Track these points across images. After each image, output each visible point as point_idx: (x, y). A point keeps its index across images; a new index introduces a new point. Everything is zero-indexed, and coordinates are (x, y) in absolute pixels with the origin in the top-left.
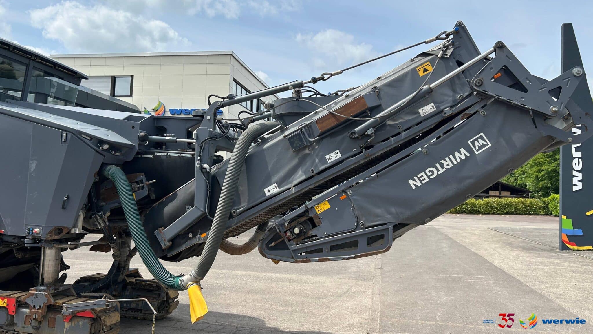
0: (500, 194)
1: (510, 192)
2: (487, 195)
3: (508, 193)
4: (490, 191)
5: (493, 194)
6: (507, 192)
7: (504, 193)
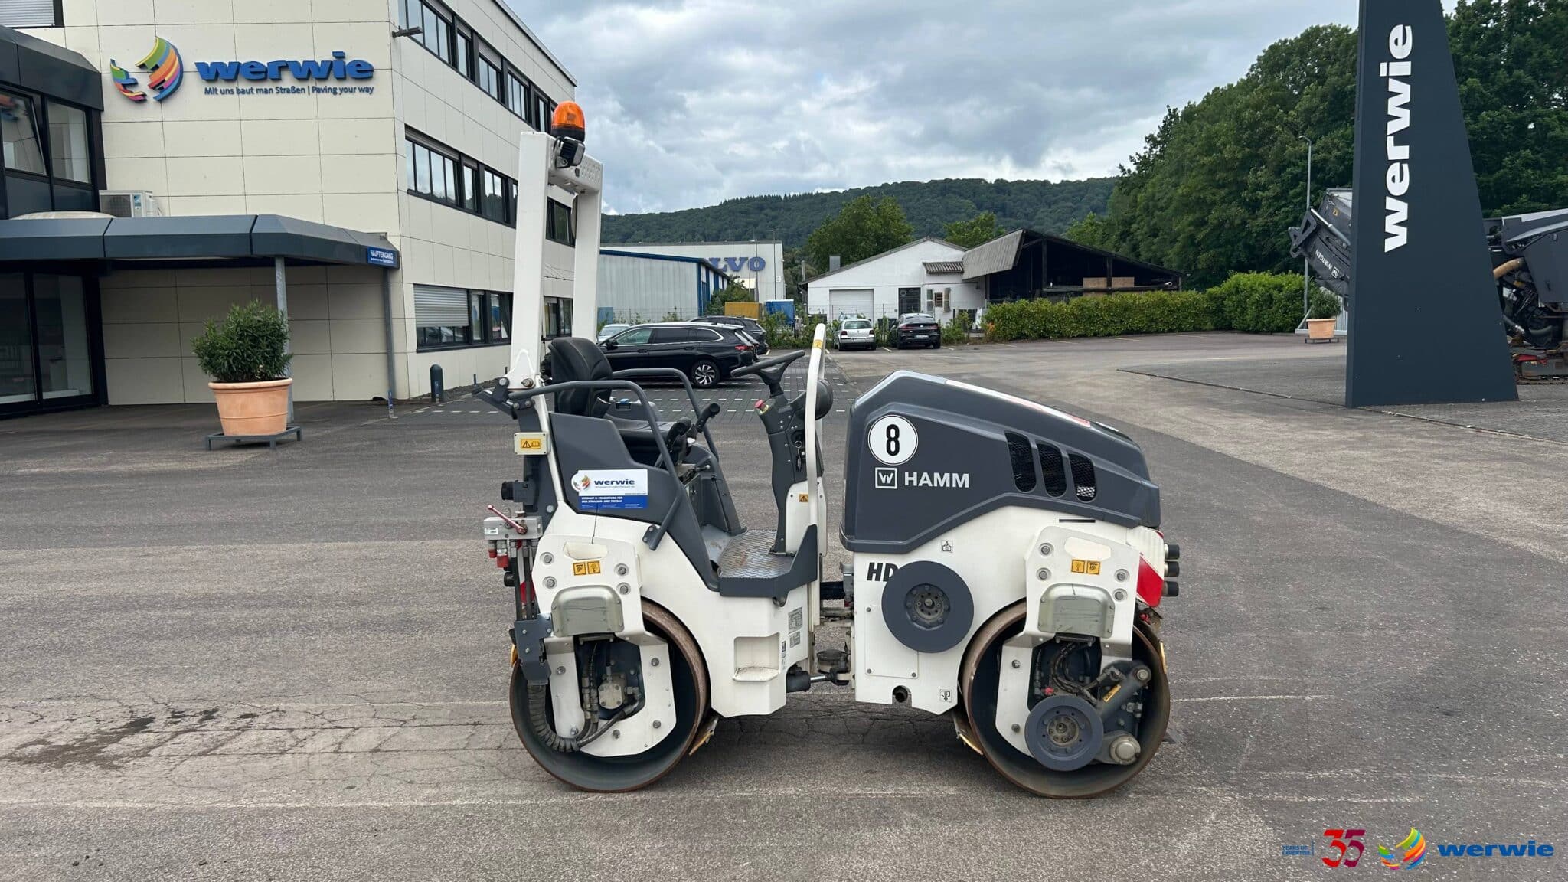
0: (1109, 284)
1: (1132, 279)
2: (1078, 289)
3: (1129, 282)
4: (1085, 280)
5: (1092, 287)
6: (1126, 278)
7: (1118, 283)
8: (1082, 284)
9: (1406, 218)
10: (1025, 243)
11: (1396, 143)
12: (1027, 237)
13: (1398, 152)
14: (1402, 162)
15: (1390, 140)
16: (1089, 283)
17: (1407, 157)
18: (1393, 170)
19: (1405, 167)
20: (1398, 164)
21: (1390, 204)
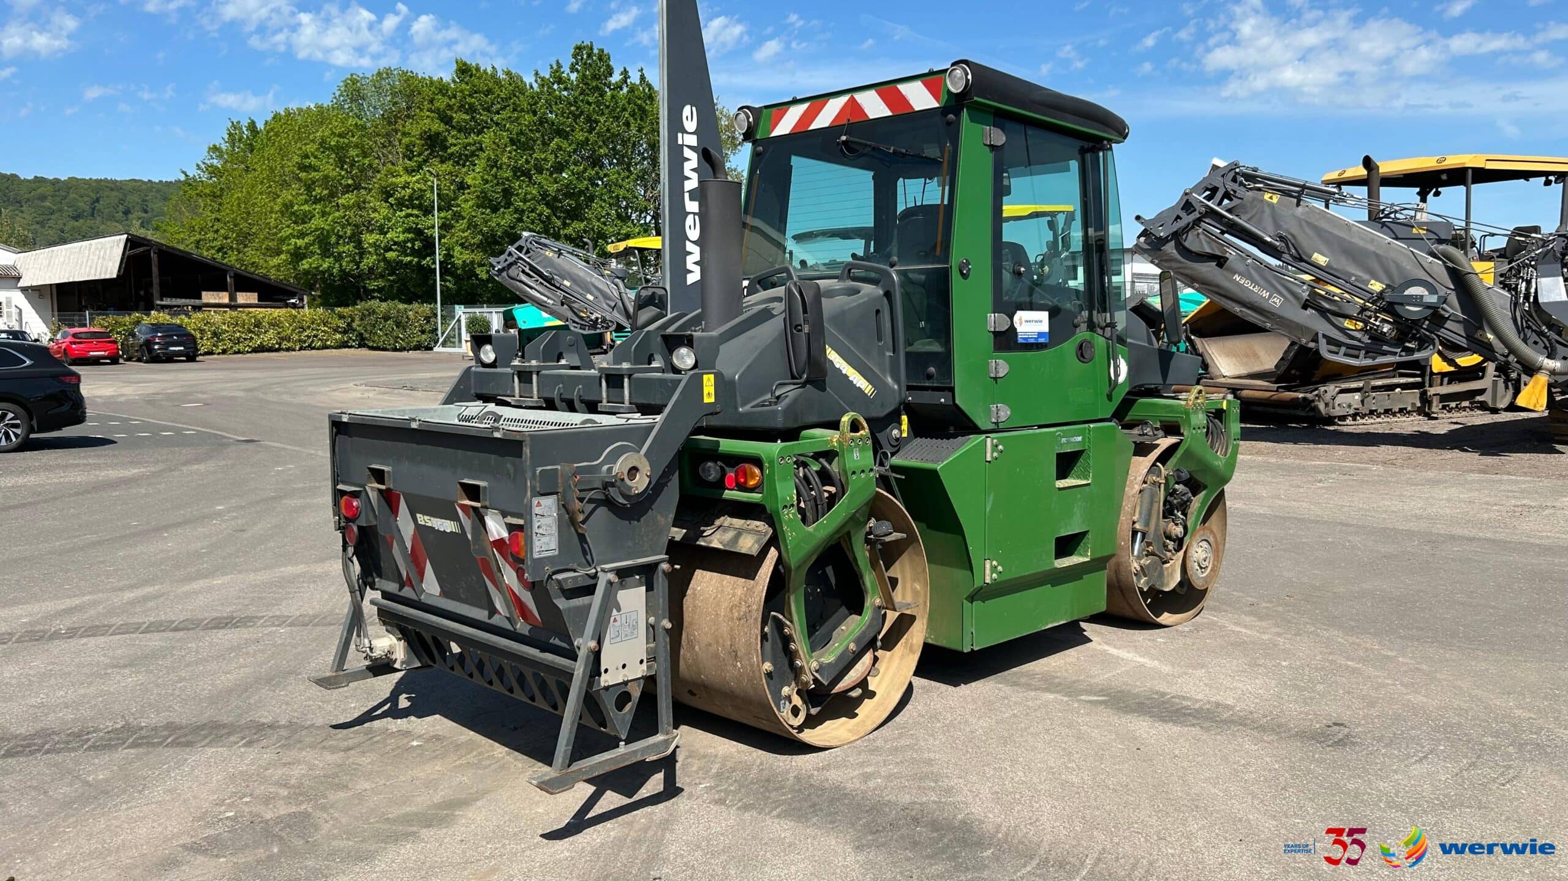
0: (232, 298)
1: (256, 295)
2: (197, 302)
3: (251, 298)
4: (204, 294)
5: (212, 301)
6: (249, 294)
7: (242, 298)
8: (200, 298)
9: (699, 259)
10: (131, 249)
11: (691, 199)
12: (132, 243)
13: (692, 206)
14: (694, 214)
15: (687, 196)
16: (208, 297)
17: (697, 211)
18: (689, 220)
19: (697, 218)
20: (692, 215)
21: (689, 247)
